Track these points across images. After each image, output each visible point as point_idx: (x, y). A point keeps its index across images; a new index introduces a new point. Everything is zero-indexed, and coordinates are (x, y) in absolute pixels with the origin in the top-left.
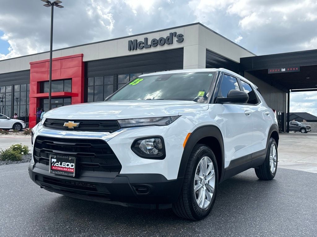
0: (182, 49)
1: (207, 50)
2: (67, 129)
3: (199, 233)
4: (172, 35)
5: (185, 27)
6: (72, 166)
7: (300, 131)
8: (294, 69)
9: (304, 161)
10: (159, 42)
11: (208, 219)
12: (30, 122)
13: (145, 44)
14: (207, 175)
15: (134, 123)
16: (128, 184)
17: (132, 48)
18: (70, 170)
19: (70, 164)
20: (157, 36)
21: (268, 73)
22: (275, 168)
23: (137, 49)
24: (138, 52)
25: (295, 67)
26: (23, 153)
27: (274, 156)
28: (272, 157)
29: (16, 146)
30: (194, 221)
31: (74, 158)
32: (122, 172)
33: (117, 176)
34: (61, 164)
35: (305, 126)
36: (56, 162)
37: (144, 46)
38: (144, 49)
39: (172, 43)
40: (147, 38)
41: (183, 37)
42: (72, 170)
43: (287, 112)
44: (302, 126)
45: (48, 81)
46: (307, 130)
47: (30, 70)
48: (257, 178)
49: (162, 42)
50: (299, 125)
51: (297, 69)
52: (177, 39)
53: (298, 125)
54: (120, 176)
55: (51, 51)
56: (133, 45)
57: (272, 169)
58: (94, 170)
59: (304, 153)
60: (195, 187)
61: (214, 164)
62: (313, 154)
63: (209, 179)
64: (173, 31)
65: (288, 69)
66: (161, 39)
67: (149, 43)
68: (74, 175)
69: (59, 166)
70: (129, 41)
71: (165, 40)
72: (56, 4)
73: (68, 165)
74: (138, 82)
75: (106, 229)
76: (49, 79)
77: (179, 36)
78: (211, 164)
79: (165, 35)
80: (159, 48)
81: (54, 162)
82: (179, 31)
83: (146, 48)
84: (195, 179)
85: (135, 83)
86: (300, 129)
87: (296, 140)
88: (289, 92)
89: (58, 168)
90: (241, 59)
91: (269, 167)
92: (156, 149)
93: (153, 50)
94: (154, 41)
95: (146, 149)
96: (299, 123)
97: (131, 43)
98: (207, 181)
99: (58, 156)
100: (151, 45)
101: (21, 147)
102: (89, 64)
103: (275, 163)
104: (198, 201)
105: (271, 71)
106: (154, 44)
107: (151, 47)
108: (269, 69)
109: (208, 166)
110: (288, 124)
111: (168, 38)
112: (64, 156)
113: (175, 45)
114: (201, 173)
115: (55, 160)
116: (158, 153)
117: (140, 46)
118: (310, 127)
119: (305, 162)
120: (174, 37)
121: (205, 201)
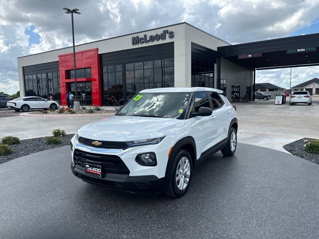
0: (173, 43)
1: (192, 43)
2: (94, 146)
3: (179, 208)
4: (165, 32)
5: (175, 26)
6: (99, 170)
7: (263, 98)
8: (258, 55)
9: (260, 131)
10: (155, 38)
11: (186, 196)
12: (62, 100)
13: (144, 40)
14: (185, 168)
15: (136, 143)
16: (134, 183)
17: (135, 43)
18: (98, 173)
19: (98, 170)
20: (154, 33)
21: (239, 58)
22: (234, 148)
23: (138, 44)
24: (140, 46)
25: (259, 54)
26: (61, 136)
27: (234, 139)
28: (232, 141)
29: (56, 131)
30: (177, 198)
31: (100, 166)
32: (130, 175)
33: (127, 177)
34: (92, 169)
35: (267, 95)
36: (89, 167)
37: (144, 41)
38: (144, 43)
39: (165, 39)
40: (146, 35)
41: (173, 34)
42: (99, 173)
43: (253, 84)
44: (264, 95)
45: (74, 70)
46: (268, 98)
47: (58, 61)
48: (222, 155)
49: (158, 37)
50: (263, 95)
51: (260, 55)
52: (169, 36)
53: (261, 94)
54: (129, 178)
55: (74, 46)
56: (136, 41)
57: (233, 149)
58: (113, 173)
59: (261, 123)
60: (177, 179)
61: (189, 160)
62: (268, 124)
63: (186, 171)
64: (165, 29)
65: (254, 55)
66: (157, 36)
67: (148, 39)
68: (101, 176)
69: (91, 170)
70: (133, 38)
71: (160, 36)
72: (75, 11)
73: (96, 170)
74: (139, 98)
75: (122, 207)
76: (74, 68)
77: (171, 33)
78: (187, 161)
79: (160, 32)
80: (155, 43)
81: (87, 167)
82: (170, 29)
83: (145, 43)
84: (176, 174)
85: (137, 98)
86: (263, 97)
87: (258, 110)
88: (255, 70)
89: (90, 171)
90: (218, 48)
91: (230, 148)
92: (151, 159)
93: (151, 44)
94: (151, 37)
95: (145, 158)
96: (262, 93)
97: (134, 39)
98: (185, 172)
99: (90, 164)
100: (149, 40)
101: (60, 132)
102: (103, 56)
103: (235, 144)
104: (179, 186)
105: (240, 57)
106: (151, 39)
107: (149, 42)
108: (239, 56)
109: (185, 162)
110: (254, 93)
111: (162, 35)
112: (94, 164)
113: (168, 40)
114: (181, 168)
115: (88, 166)
116: (152, 162)
117: (141, 41)
118: (270, 96)
119: (260, 133)
120: (166, 34)
121: (183, 184)
